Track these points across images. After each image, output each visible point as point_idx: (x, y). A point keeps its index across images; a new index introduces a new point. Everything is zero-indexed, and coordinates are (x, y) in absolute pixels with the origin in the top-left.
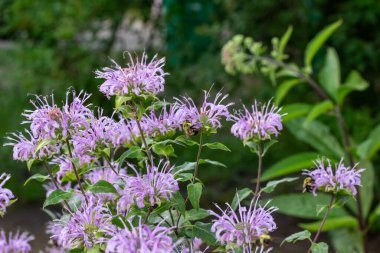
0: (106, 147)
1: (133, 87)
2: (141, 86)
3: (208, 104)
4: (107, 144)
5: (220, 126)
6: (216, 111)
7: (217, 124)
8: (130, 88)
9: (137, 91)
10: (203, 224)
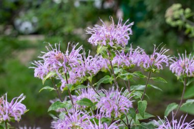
0: (90, 75)
1: (110, 42)
2: (114, 41)
3: (156, 53)
4: (91, 74)
5: (162, 68)
6: (161, 59)
7: (160, 67)
8: (108, 41)
9: (111, 44)
10: (145, 124)
